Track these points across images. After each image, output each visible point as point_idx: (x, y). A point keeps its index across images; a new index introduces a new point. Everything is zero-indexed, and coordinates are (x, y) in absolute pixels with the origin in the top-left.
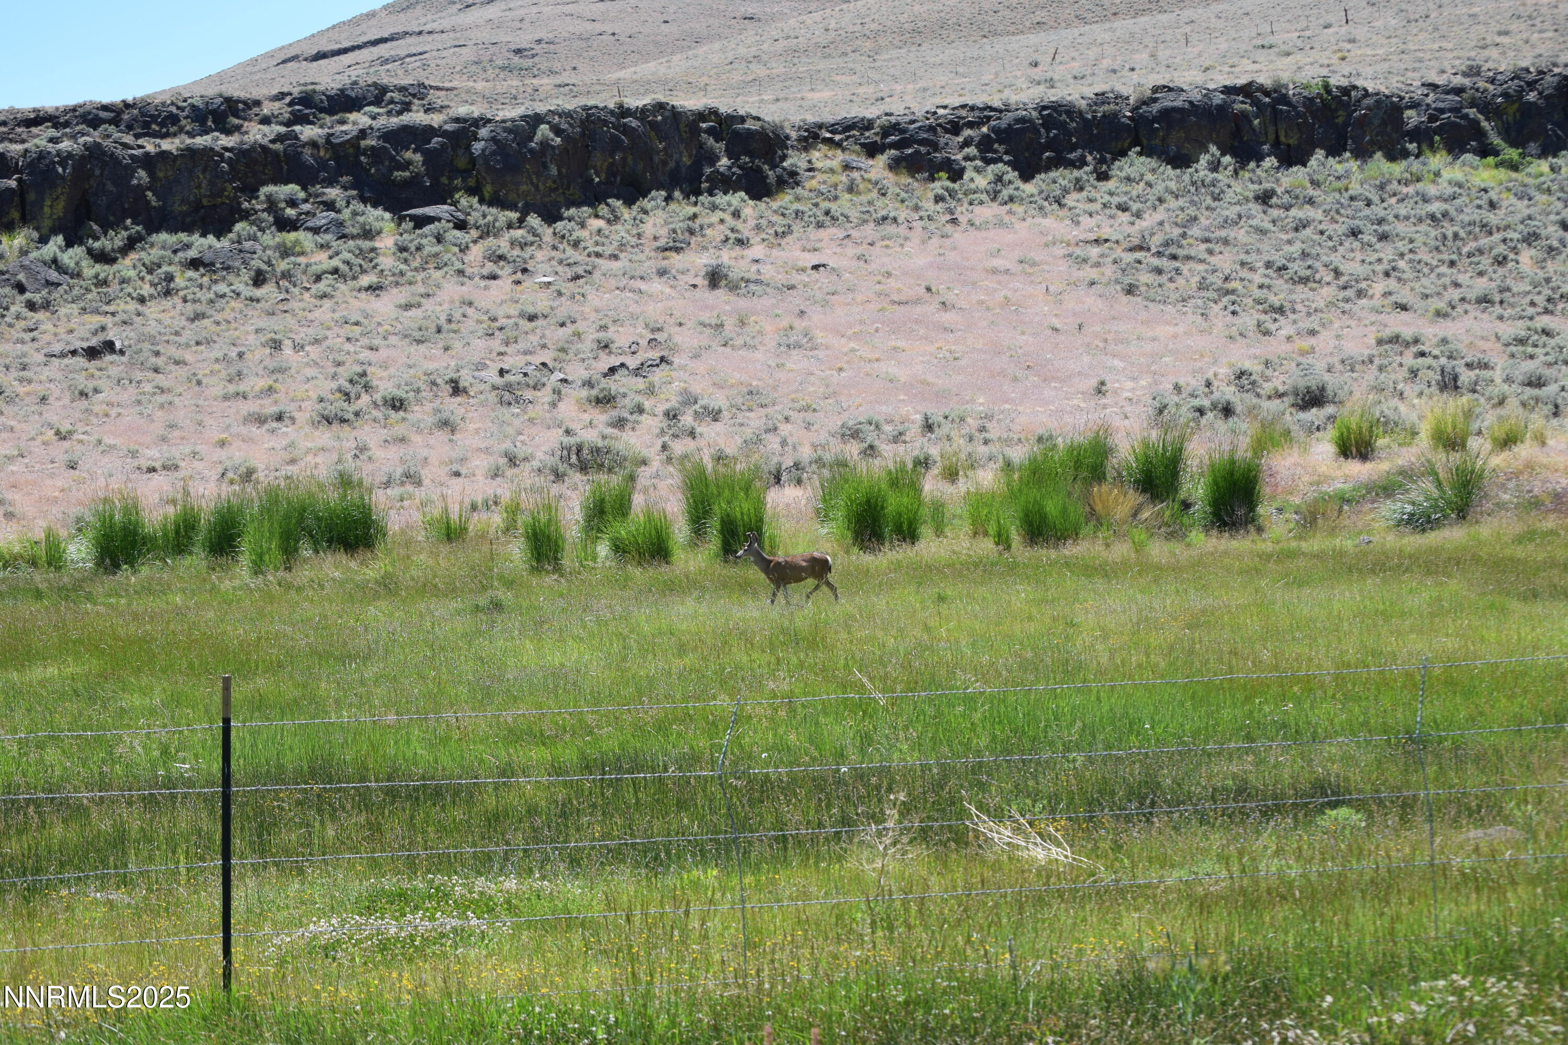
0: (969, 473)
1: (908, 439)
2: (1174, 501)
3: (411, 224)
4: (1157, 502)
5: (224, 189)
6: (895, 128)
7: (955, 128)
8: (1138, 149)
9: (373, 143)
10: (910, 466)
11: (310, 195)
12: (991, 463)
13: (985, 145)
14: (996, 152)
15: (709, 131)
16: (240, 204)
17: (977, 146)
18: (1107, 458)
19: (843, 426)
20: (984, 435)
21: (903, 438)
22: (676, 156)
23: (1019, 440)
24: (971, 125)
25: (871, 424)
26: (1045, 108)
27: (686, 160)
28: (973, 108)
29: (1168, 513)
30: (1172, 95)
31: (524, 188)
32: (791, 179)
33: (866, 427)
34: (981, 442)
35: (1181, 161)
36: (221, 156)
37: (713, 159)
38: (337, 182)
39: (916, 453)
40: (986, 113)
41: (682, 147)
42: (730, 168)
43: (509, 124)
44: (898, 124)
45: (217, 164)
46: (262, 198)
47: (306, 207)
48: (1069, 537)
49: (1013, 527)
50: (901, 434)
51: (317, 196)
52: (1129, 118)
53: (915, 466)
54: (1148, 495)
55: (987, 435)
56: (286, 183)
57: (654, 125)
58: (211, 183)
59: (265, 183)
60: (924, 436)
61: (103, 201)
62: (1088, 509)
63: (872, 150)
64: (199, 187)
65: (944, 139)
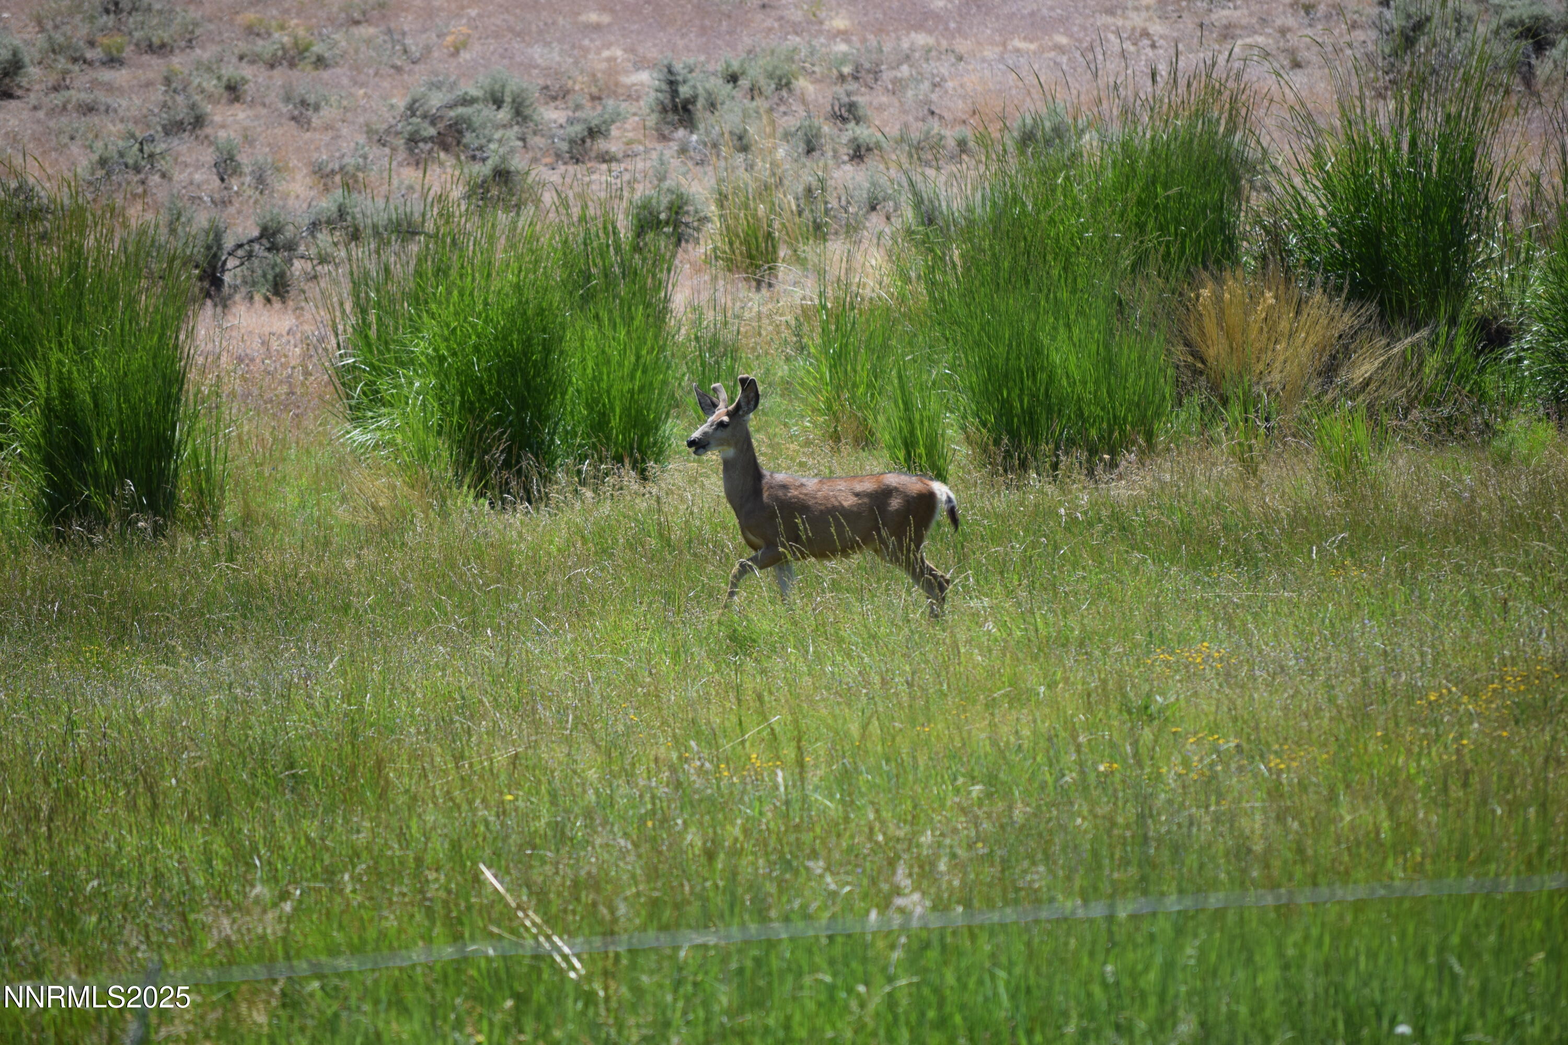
0: (808, 250)
1: (614, 147)
2: (1453, 321)
4: (1399, 327)
10: (624, 227)
12: (875, 221)
18: (1237, 192)
19: (412, 109)
20: (854, 130)
21: (602, 145)
23: (962, 145)
25: (498, 103)
29: (1433, 362)
33: (484, 113)
34: (845, 153)
39: (643, 191)
48: (1127, 443)
49: (950, 418)
50: (593, 133)
53: (640, 231)
54: (1372, 308)
55: (863, 133)
60: (663, 138)
62: (1180, 353)
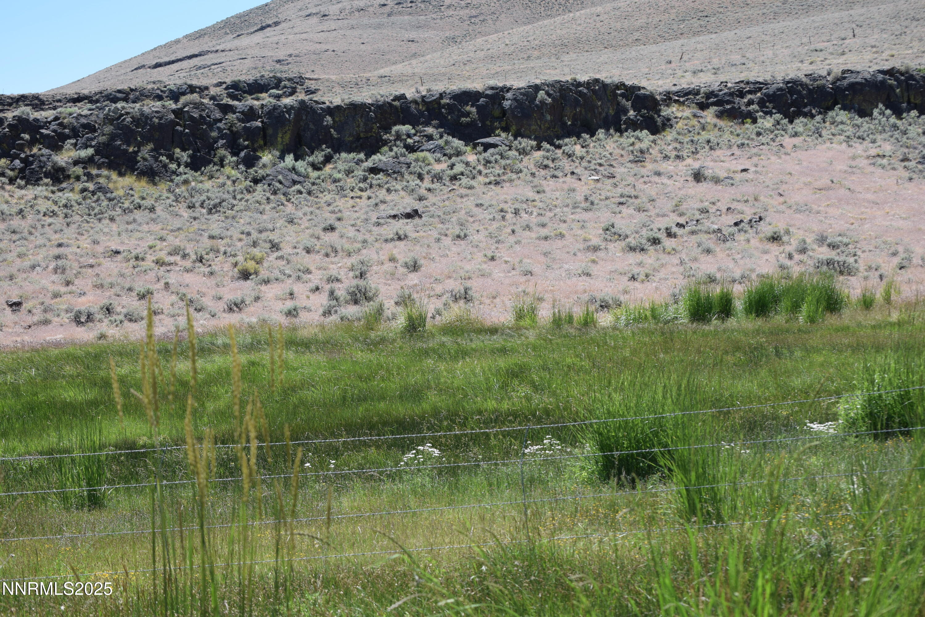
3: (482, 148)
5: (372, 128)
6: (711, 94)
7: (741, 94)
8: (839, 106)
9: (448, 101)
11: (417, 132)
13: (762, 103)
14: (767, 107)
15: (622, 95)
16: (381, 136)
17: (758, 104)
22: (606, 110)
24: (750, 92)
26: (788, 82)
27: (612, 112)
28: (748, 83)
30: (854, 75)
31: (533, 127)
32: (667, 123)
35: (863, 113)
36: (370, 108)
37: (626, 111)
38: (430, 124)
40: (757, 86)
41: (609, 104)
42: (636, 116)
43: (522, 91)
44: (713, 92)
45: (368, 113)
46: (393, 133)
47: (416, 138)
51: (421, 132)
52: (831, 88)
56: (404, 125)
57: (594, 91)
58: (365, 124)
59: (395, 125)
61: (308, 134)
63: (703, 106)
64: (358, 126)
65: (737, 100)
